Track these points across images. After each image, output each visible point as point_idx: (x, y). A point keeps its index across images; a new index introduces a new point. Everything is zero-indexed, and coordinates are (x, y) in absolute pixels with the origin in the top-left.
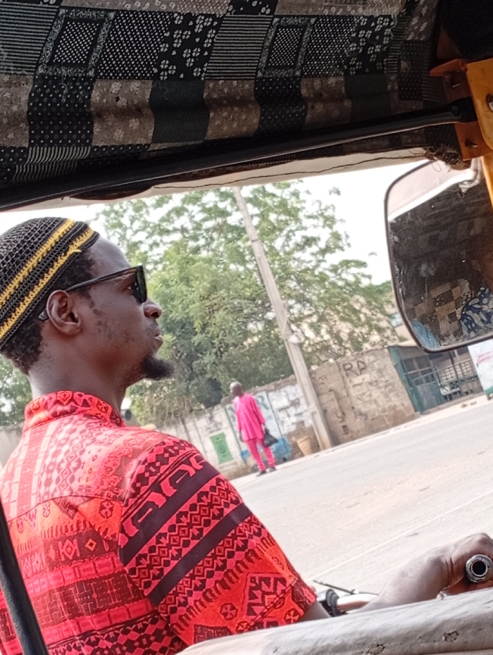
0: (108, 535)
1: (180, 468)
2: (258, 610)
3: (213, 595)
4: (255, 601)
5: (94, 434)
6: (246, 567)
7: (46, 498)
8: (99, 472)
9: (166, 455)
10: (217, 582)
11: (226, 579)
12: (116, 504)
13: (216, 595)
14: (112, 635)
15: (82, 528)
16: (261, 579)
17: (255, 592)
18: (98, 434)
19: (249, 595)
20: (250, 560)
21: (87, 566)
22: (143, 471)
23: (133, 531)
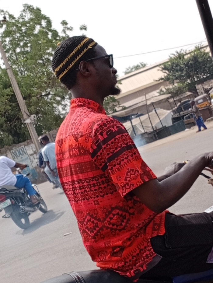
0: (87, 149)
1: (110, 129)
2: (128, 179)
3: (114, 172)
4: (128, 176)
5: (88, 114)
6: (127, 165)
7: (71, 134)
8: (86, 127)
9: (107, 124)
10: (116, 168)
11: (120, 168)
12: (90, 138)
13: (115, 172)
14: (88, 181)
15: (80, 145)
16: (131, 169)
17: (128, 173)
18: (89, 114)
19: (126, 174)
20: (128, 163)
21: (81, 158)
22: (98, 128)
23: (95, 147)
